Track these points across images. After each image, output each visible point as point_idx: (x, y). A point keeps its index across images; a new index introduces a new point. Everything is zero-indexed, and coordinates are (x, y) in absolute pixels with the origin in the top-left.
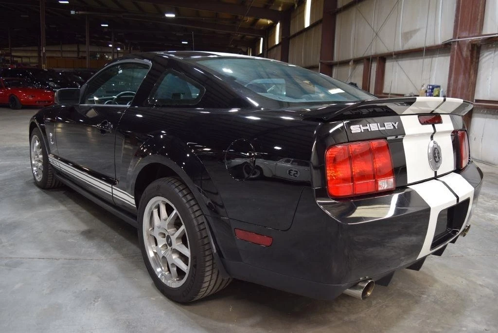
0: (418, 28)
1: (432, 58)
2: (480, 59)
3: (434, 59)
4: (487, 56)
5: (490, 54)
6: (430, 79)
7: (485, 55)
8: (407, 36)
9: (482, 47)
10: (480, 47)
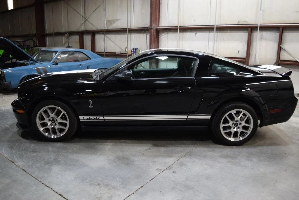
0: (118, 19)
1: (130, 34)
2: (160, 36)
3: (131, 35)
4: (164, 35)
5: (165, 35)
6: (130, 44)
7: (162, 35)
8: (110, 22)
9: (160, 31)
10: (159, 31)
